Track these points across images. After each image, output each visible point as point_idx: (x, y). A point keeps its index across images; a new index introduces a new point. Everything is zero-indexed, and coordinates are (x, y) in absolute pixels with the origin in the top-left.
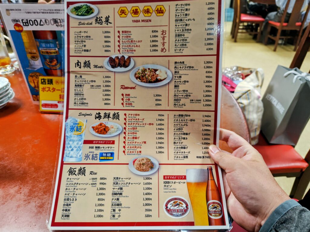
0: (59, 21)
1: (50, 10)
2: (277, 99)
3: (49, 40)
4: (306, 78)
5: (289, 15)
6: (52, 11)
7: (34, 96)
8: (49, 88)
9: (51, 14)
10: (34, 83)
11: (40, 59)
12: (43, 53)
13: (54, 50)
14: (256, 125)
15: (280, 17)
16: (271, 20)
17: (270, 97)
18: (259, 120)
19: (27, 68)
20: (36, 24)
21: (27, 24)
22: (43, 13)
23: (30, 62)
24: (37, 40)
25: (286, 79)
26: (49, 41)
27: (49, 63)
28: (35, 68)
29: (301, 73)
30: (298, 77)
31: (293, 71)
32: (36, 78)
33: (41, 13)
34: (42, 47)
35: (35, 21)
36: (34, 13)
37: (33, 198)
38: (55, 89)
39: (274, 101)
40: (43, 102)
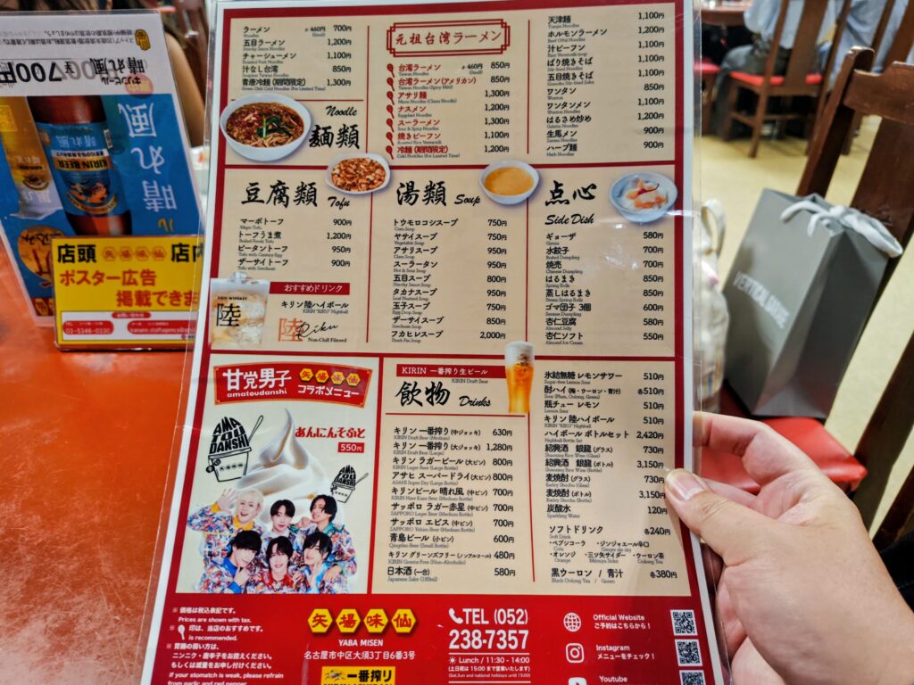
0: (109, 66)
1: (82, 33)
2: (767, 286)
3: (78, 125)
4: (843, 222)
5: (786, 55)
6: (86, 37)
7: (39, 300)
8: (86, 273)
9: (85, 45)
10: (37, 259)
11: (52, 185)
12: (63, 166)
13: (98, 154)
14: (712, 364)
15: (763, 61)
16: (737, 69)
17: (745, 280)
18: (718, 348)
19: (12, 215)
20: (40, 76)
21: (10, 78)
22: (59, 42)
23: (24, 193)
24: (43, 125)
25: (787, 226)
26: (80, 128)
27: (83, 198)
28: (38, 215)
29: (828, 207)
30: (822, 219)
31: (806, 204)
32: (43, 244)
33: (53, 42)
34: (57, 147)
35: (37, 68)
36: (33, 42)
37: (39, 607)
38: (102, 275)
39: (759, 293)
40: (67, 317)
